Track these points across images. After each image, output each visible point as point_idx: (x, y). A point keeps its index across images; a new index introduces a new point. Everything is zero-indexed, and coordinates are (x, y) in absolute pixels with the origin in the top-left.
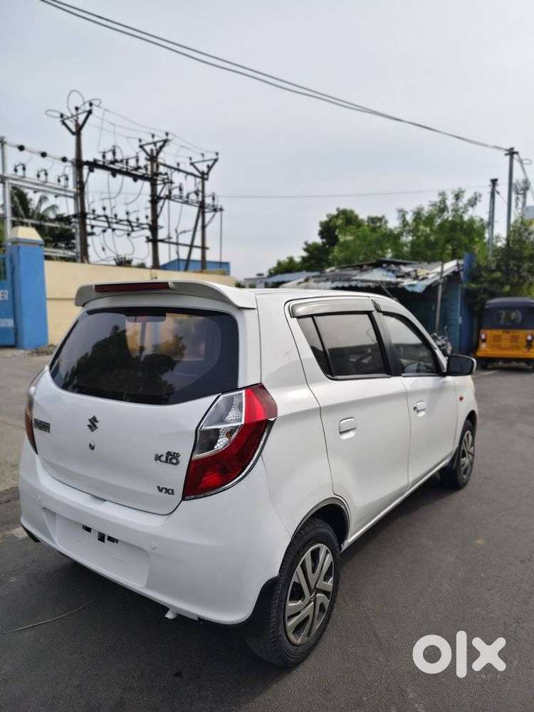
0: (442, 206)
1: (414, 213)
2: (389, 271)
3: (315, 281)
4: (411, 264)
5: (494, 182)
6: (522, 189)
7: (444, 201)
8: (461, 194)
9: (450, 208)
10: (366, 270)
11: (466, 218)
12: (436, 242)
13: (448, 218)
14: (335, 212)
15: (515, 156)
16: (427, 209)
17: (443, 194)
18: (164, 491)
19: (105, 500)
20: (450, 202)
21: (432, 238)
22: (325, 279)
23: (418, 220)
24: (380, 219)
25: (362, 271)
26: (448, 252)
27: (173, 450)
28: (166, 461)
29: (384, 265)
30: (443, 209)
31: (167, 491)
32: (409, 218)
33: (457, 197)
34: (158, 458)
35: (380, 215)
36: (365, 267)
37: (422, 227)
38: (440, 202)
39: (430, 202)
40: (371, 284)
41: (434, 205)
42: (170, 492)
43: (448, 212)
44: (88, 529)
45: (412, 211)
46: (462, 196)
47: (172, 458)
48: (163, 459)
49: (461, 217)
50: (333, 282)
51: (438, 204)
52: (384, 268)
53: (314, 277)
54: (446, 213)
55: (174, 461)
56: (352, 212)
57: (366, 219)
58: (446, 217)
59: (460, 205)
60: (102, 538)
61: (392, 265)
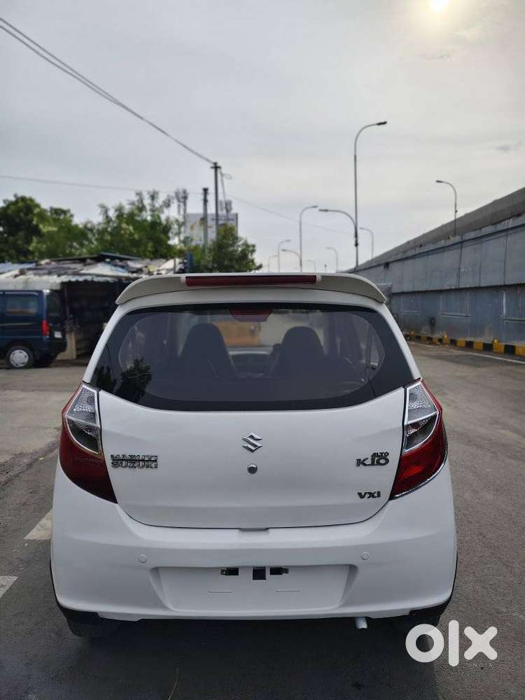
0: (140, 206)
1: (116, 210)
2: (116, 266)
3: (35, 274)
4: (134, 260)
5: (206, 190)
6: (182, 198)
7: (141, 201)
8: (156, 195)
9: (148, 207)
10: (89, 264)
11: (163, 217)
12: (140, 240)
13: (147, 216)
14: (12, 199)
15: (219, 170)
16: (127, 208)
17: (139, 194)
18: (368, 495)
19: (267, 529)
20: (147, 202)
21: (136, 236)
22: (46, 271)
23: (121, 218)
24: (64, 212)
25: (85, 265)
26: (150, 249)
27: (379, 451)
28: (373, 464)
29: (108, 260)
30: (141, 208)
31: (371, 495)
32: (112, 214)
33: (153, 197)
34: (360, 462)
35: (64, 207)
36: (89, 261)
37: (124, 226)
38: (138, 201)
39: (128, 200)
40: (109, 279)
41: (132, 204)
42: (376, 495)
43: (146, 212)
44: (233, 571)
45: (113, 208)
46: (157, 197)
47: (379, 459)
48: (369, 462)
49: (159, 217)
50: (59, 276)
51: (137, 203)
52: (109, 263)
53: (29, 269)
54: (144, 212)
55: (382, 461)
56: (31, 200)
57: (49, 209)
58: (144, 217)
59: (157, 205)
60: (259, 573)
61: (118, 261)
